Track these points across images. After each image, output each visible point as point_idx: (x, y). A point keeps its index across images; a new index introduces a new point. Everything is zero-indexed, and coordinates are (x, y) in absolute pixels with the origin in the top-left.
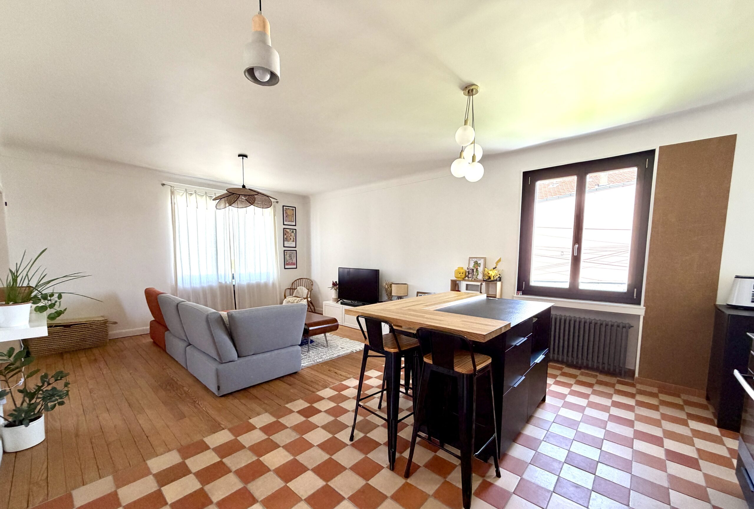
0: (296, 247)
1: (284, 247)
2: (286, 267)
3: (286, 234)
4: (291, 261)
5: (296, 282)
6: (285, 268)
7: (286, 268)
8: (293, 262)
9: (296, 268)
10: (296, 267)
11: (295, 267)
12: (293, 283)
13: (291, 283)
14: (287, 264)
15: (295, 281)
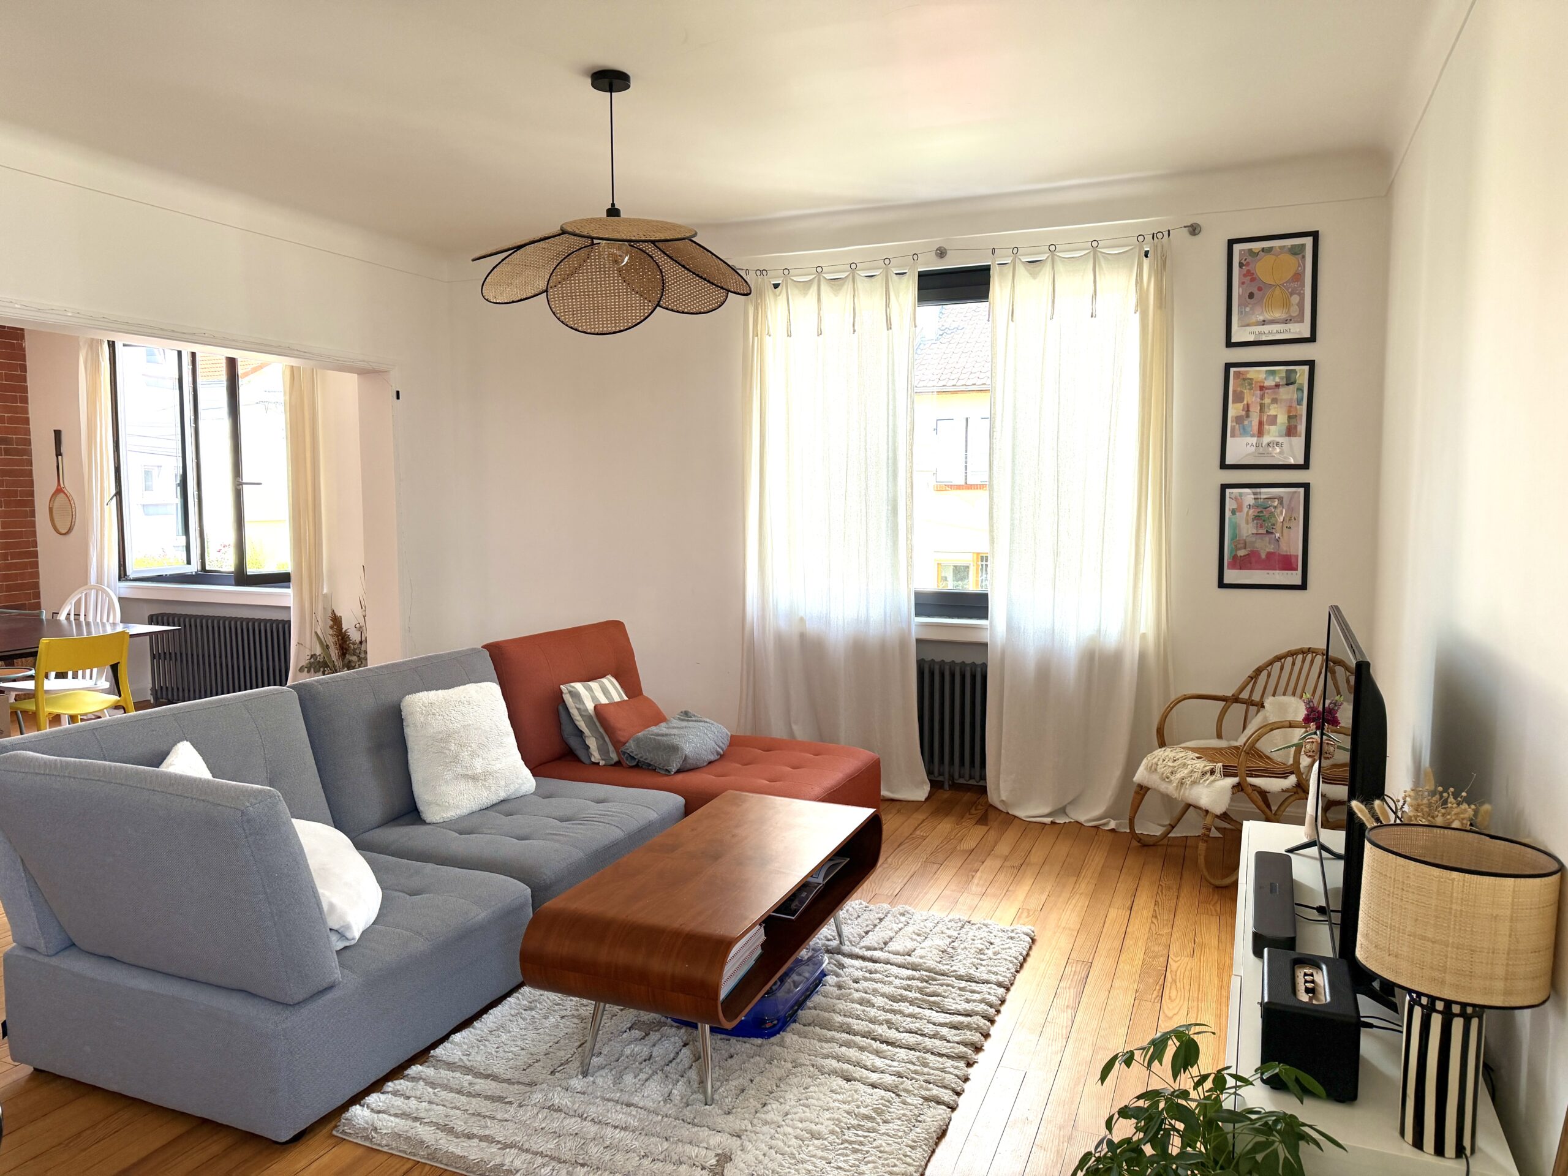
0: (1306, 466)
1: (1223, 466)
2: (1231, 576)
3: (1239, 398)
4: (1265, 547)
5: (1277, 665)
6: (1222, 585)
7: (1226, 581)
8: (1284, 549)
9: (1303, 586)
10: (1299, 582)
11: (1295, 578)
12: (1258, 671)
13: (1250, 672)
14: (1241, 563)
15: (1278, 658)
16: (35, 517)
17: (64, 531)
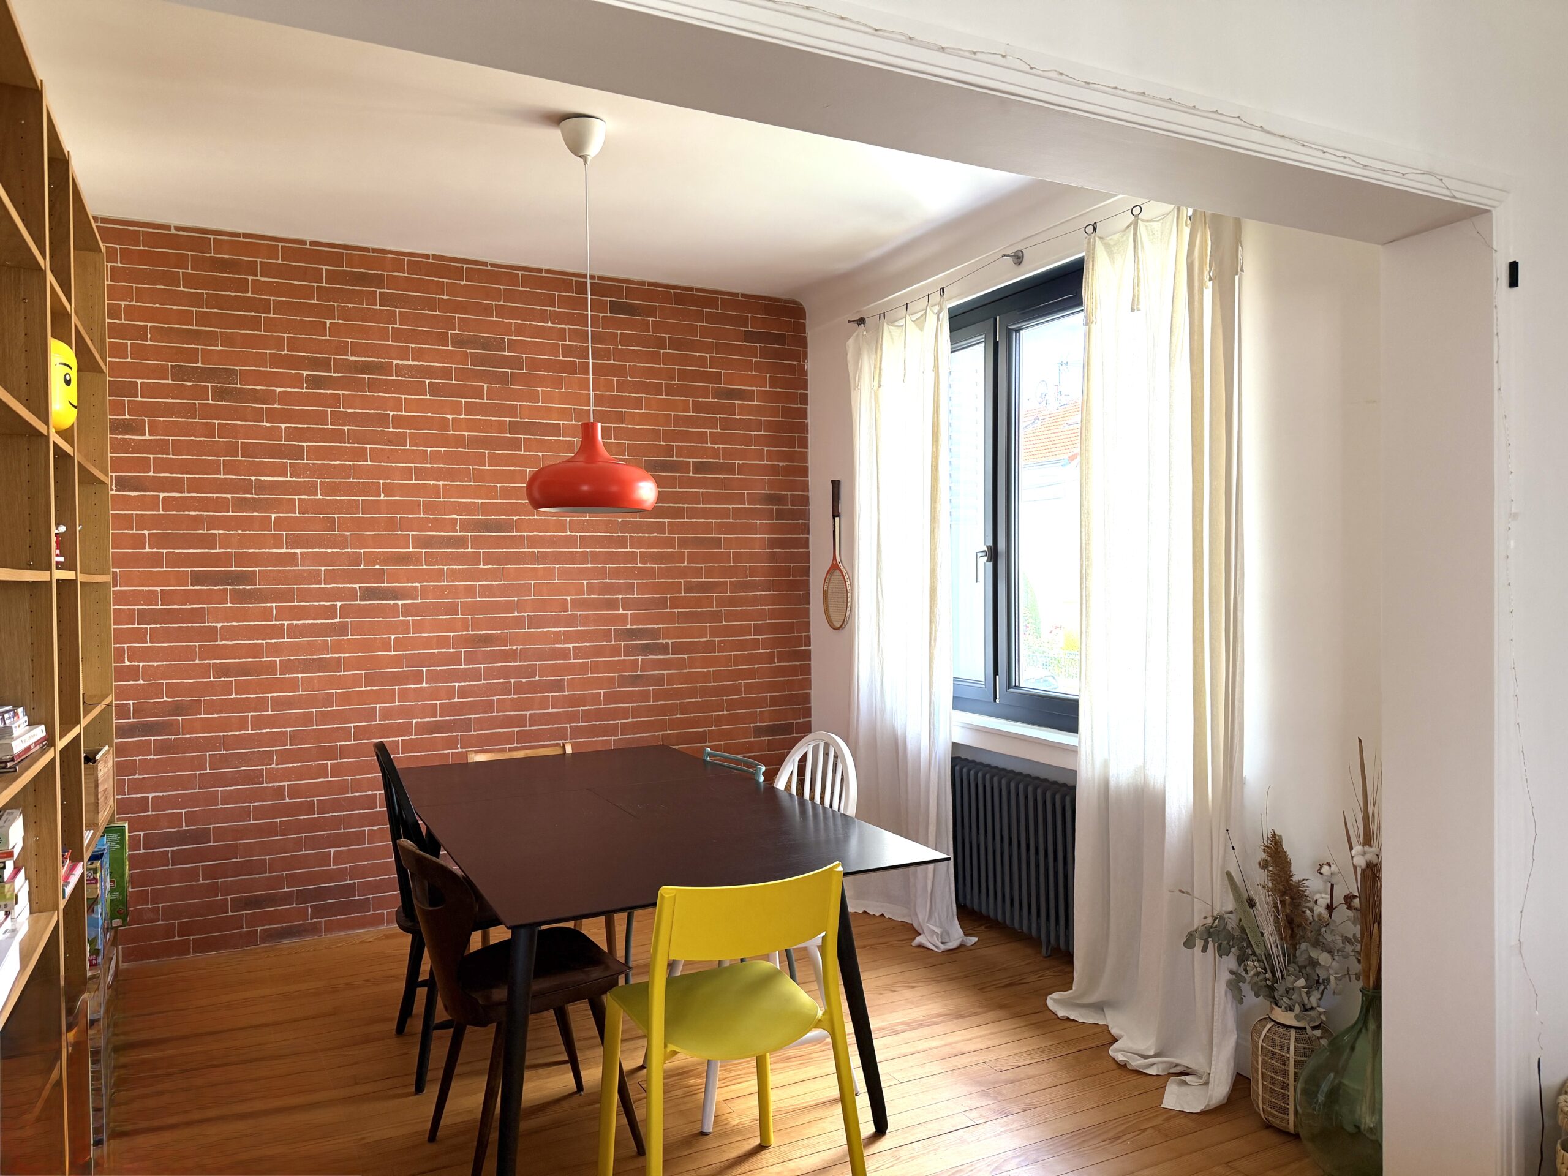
16: (809, 604)
17: (838, 626)
